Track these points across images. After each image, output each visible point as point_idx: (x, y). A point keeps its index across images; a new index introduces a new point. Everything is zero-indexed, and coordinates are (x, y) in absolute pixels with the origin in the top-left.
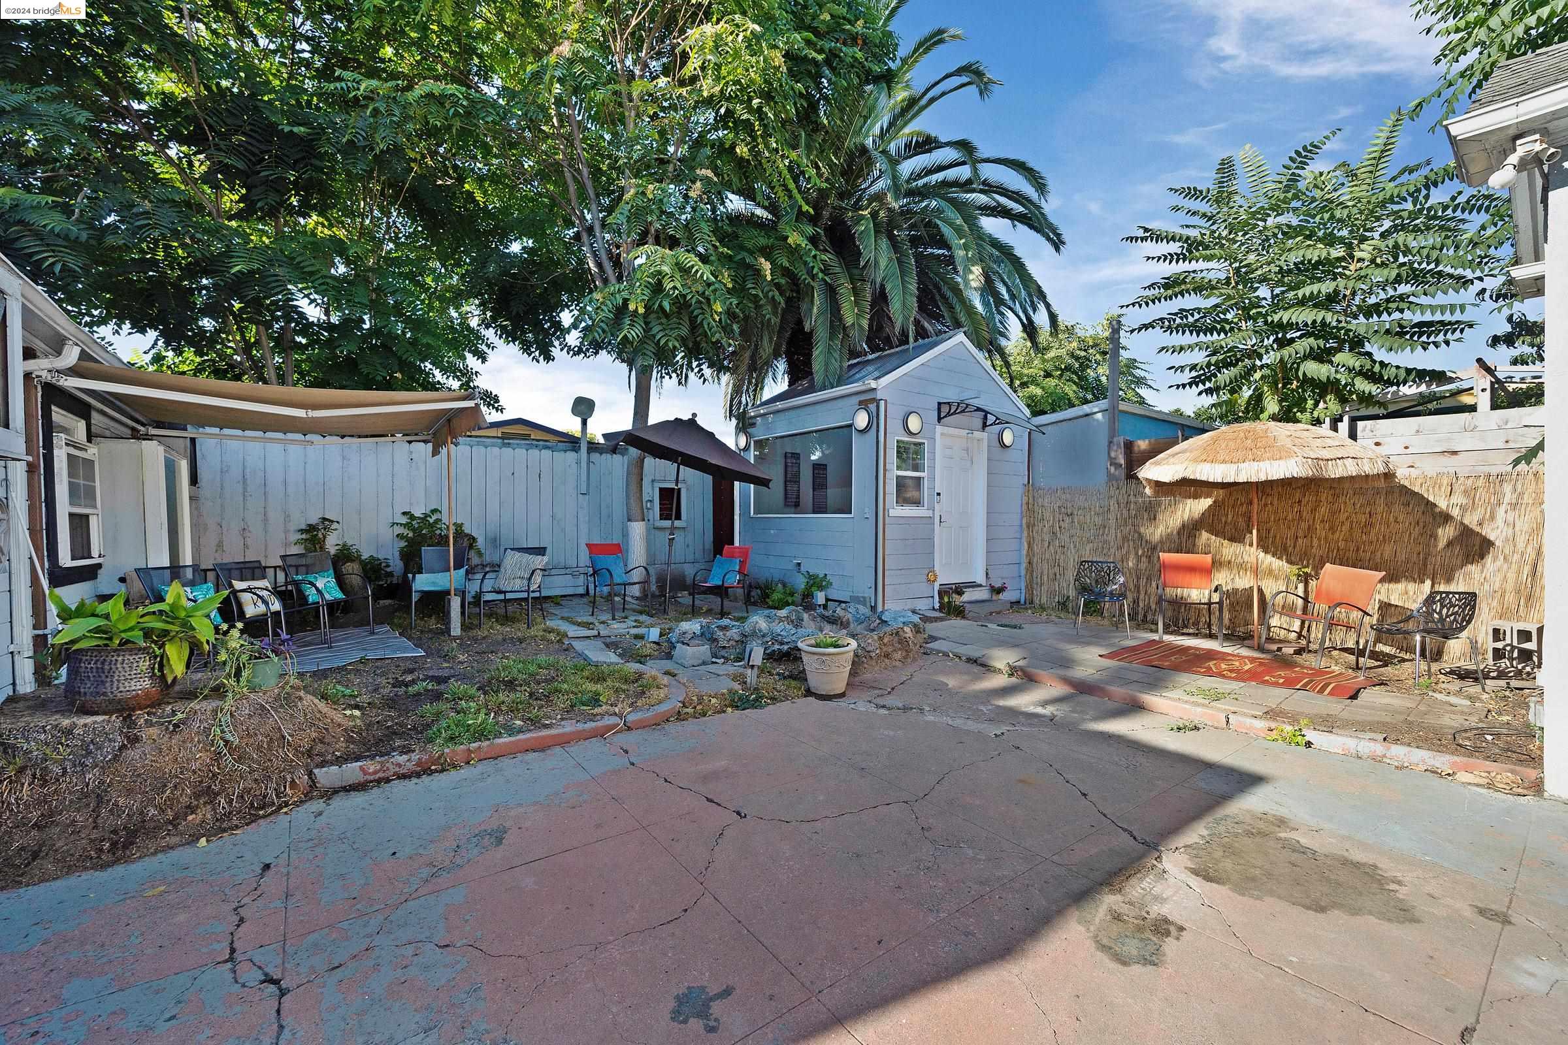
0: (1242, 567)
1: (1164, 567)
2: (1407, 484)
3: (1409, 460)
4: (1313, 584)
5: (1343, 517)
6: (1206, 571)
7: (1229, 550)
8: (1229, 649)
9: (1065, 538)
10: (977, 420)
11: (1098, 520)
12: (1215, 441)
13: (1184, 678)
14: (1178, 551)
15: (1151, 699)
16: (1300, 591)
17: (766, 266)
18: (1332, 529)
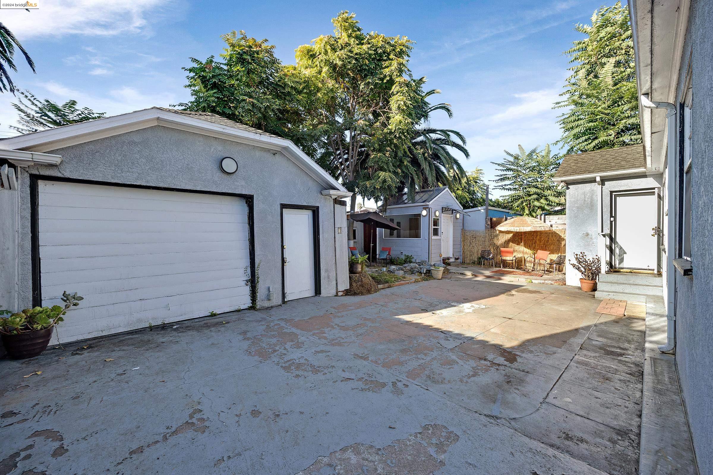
0: (520, 252)
1: (502, 252)
2: (555, 231)
3: (557, 225)
4: (536, 255)
5: (543, 239)
6: (512, 253)
7: (517, 247)
8: (517, 271)
9: (474, 244)
10: (451, 212)
11: (483, 239)
12: (514, 221)
13: (508, 275)
14: (504, 247)
15: (502, 278)
16: (533, 257)
17: (400, 171)
18: (540, 242)
